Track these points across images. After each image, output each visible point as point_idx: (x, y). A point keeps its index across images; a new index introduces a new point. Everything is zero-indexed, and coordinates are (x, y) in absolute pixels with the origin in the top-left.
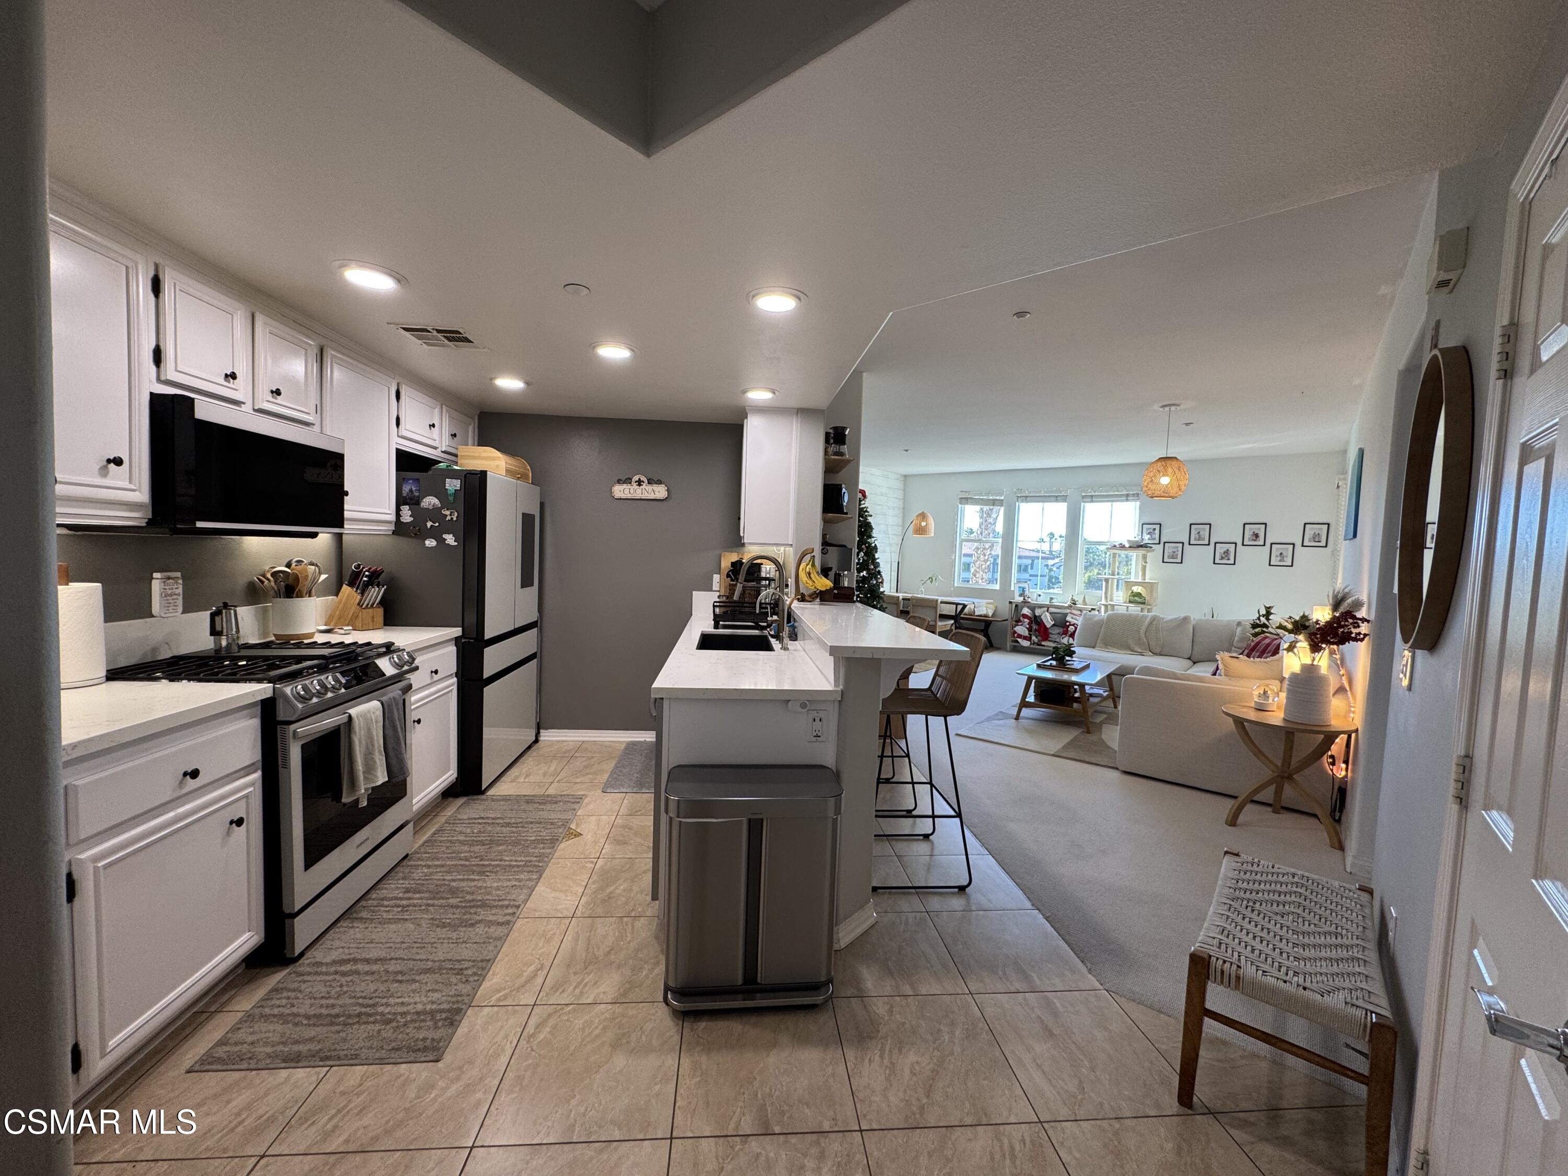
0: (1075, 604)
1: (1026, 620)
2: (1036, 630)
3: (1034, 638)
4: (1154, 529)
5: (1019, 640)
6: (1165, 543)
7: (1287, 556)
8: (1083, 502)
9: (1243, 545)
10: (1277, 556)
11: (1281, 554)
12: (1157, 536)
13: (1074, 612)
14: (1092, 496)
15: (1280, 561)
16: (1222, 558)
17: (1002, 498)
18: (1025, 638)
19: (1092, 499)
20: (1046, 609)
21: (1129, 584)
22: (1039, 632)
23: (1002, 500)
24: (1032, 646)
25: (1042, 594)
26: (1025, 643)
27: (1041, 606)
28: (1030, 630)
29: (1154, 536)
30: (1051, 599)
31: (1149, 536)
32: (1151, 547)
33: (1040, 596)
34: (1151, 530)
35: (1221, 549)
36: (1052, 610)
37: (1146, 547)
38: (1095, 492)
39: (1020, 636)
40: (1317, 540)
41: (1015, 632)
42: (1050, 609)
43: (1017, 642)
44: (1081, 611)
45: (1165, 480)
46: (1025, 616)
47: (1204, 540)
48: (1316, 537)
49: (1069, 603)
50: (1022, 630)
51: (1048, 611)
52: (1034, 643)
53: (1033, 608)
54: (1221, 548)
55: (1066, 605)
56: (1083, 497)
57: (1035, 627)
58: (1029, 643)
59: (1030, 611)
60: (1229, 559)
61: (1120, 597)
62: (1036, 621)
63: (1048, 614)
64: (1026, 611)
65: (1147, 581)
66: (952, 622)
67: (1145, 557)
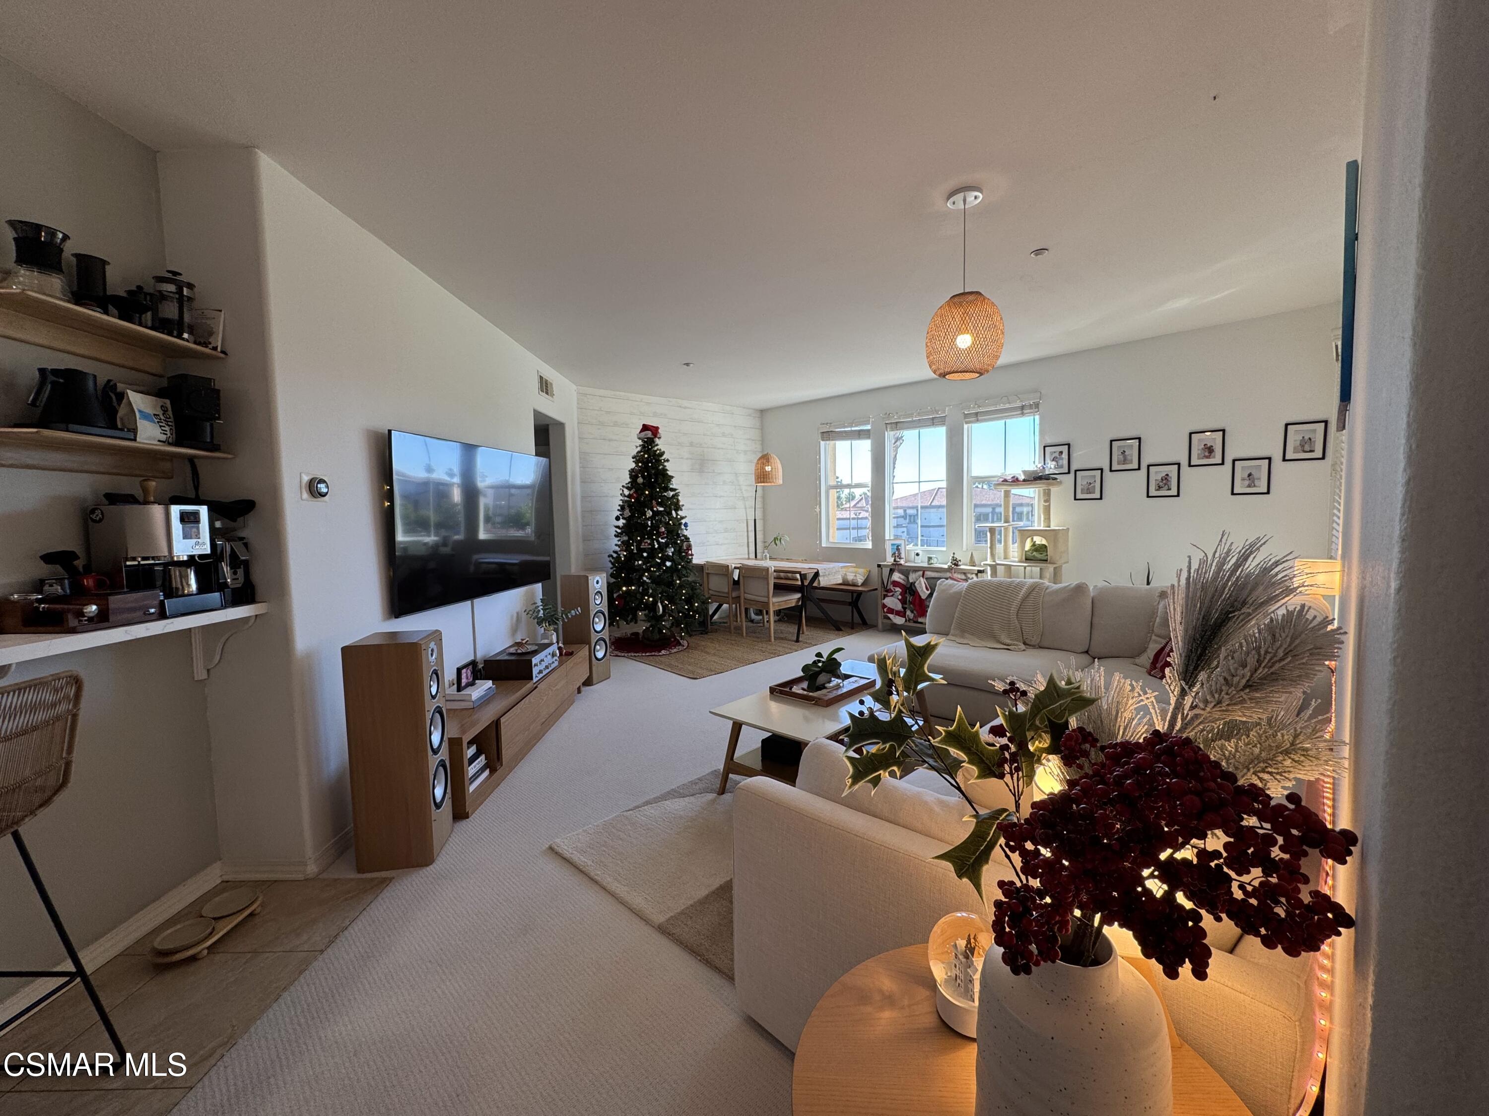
0: (956, 565)
1: (898, 589)
2: (911, 603)
3: (908, 613)
4: (1061, 453)
5: (891, 616)
6: (1076, 471)
7: (1259, 479)
8: (967, 423)
9: (1190, 465)
10: (1243, 479)
11: (1250, 475)
12: (1065, 462)
13: (956, 576)
14: (977, 414)
15: (1249, 486)
16: (1159, 488)
17: (868, 427)
18: (898, 613)
19: (977, 417)
20: (921, 573)
21: (1025, 534)
22: (914, 605)
23: (868, 431)
24: (908, 624)
25: (921, 553)
26: (899, 620)
27: (916, 570)
28: (903, 601)
29: (1060, 462)
30: (930, 558)
31: (1054, 463)
32: (1056, 479)
33: (918, 555)
34: (1057, 455)
35: (1157, 474)
36: (929, 574)
37: (1048, 479)
38: (979, 407)
39: (891, 611)
40: (1307, 448)
41: (884, 606)
42: (926, 573)
43: (889, 618)
44: (965, 574)
45: (964, 341)
46: (896, 584)
47: (1131, 462)
48: (1306, 445)
49: (949, 564)
50: (893, 602)
51: (923, 576)
52: (910, 620)
53: (906, 572)
54: (1156, 472)
55: (946, 566)
56: (966, 416)
57: (909, 598)
58: (904, 619)
59: (903, 577)
60: (1169, 489)
61: (1015, 554)
62: (909, 590)
63: (923, 580)
64: (897, 577)
65: (1052, 527)
66: (799, 595)
67: (1047, 494)
